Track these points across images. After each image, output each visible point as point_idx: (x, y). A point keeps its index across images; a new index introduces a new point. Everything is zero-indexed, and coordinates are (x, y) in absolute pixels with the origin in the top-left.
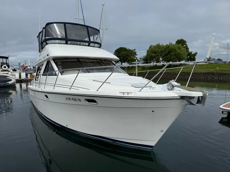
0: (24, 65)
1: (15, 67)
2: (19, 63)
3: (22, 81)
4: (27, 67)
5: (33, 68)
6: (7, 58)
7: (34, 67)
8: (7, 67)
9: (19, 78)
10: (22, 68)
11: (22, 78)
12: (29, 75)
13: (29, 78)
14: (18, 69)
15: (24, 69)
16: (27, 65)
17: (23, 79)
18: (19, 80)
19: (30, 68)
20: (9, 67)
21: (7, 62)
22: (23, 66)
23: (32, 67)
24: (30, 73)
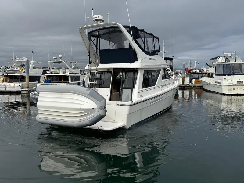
0: (189, 68)
1: (177, 70)
2: (184, 66)
3: (185, 88)
4: (192, 70)
5: (200, 72)
6: (171, 59)
7: (201, 70)
8: (170, 70)
9: (181, 84)
10: (186, 72)
11: (185, 84)
12: (194, 80)
13: (194, 84)
14: (181, 73)
15: (189, 72)
16: (191, 68)
17: (186, 86)
18: (181, 86)
19: (196, 72)
20: (172, 70)
21: (171, 65)
22: (187, 69)
23: (198, 70)
24: (195, 78)
